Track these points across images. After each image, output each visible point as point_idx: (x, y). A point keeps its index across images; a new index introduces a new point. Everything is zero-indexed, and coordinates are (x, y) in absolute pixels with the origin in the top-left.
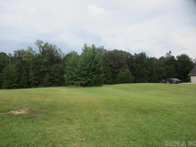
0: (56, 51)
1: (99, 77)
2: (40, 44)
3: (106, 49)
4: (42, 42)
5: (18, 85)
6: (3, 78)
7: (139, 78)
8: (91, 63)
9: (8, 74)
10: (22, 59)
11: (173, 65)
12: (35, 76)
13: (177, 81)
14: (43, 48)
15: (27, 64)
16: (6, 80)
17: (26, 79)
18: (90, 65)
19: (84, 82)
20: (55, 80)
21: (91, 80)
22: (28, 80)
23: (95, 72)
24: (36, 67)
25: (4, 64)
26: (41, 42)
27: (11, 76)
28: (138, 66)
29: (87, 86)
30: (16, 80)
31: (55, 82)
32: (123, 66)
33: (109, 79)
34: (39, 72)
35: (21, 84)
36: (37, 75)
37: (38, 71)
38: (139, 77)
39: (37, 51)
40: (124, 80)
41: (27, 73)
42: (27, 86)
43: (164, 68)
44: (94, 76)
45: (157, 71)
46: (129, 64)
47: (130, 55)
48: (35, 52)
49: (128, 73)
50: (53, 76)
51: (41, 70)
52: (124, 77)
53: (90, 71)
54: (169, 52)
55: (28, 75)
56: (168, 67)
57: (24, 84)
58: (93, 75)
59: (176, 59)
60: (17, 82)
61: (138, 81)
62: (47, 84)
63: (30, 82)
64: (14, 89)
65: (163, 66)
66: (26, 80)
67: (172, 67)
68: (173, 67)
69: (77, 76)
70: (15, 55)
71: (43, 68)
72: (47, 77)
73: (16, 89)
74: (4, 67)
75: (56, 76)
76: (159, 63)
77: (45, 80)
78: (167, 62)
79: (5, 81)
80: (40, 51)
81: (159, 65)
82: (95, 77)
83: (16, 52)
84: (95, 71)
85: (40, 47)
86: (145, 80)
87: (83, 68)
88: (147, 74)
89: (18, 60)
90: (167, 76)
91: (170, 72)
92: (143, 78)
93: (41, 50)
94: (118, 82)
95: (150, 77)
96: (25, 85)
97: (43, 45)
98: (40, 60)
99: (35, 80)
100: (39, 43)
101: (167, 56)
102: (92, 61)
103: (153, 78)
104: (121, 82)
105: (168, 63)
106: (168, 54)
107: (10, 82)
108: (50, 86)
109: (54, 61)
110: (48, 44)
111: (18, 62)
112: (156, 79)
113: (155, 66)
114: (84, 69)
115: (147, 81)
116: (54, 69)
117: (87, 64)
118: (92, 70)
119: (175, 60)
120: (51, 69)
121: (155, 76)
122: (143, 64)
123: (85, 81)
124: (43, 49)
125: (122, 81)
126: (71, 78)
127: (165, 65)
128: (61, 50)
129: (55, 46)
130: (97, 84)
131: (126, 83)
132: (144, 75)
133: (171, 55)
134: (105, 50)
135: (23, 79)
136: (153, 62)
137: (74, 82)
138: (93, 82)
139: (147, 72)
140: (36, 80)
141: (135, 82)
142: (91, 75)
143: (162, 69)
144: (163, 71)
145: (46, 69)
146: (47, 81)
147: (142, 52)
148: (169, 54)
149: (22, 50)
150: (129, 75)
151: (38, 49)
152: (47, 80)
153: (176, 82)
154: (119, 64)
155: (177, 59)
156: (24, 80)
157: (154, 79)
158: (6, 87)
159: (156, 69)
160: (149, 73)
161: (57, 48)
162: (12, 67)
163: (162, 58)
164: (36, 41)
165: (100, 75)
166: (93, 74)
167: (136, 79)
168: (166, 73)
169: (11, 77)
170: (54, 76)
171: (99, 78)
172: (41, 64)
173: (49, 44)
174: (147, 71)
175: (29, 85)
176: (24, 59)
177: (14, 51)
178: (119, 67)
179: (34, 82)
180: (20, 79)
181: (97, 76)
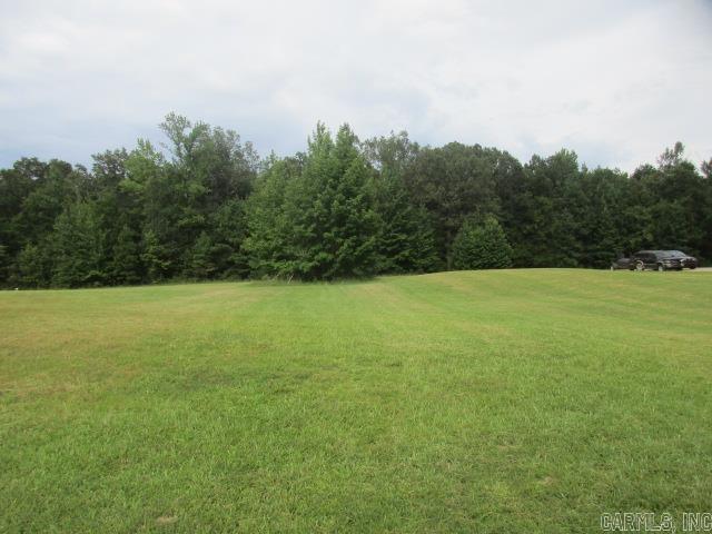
0: (238, 154)
1: (360, 245)
2: (177, 129)
3: (416, 143)
4: (183, 122)
5: (105, 275)
6: (55, 250)
7: (544, 250)
8: (328, 193)
9: (70, 237)
10: (120, 184)
11: (684, 199)
12: (162, 242)
13: (678, 260)
14: (189, 143)
15: (137, 201)
16: (64, 257)
17: (131, 252)
18: (328, 204)
19: (306, 266)
20: (229, 259)
21: (330, 257)
22: (139, 259)
23: (344, 228)
24: (164, 211)
25: (60, 201)
26: (182, 120)
27: (80, 243)
28: (542, 204)
29: (320, 279)
30: (96, 257)
31: (231, 263)
32: (478, 206)
33: (424, 255)
34: (173, 229)
35: (115, 272)
36: (167, 241)
37: (171, 225)
38: (544, 247)
39: (168, 154)
40: (478, 256)
41: (133, 233)
42: (134, 277)
43: (649, 209)
44: (342, 244)
45: (617, 224)
46: (505, 197)
47: (513, 161)
48: (160, 156)
49: (495, 232)
50: (224, 242)
51: (181, 223)
52: (478, 247)
53: (327, 225)
54: (672, 148)
55: (137, 239)
56: (663, 204)
57: (123, 269)
58: (340, 240)
59: (702, 174)
60: (101, 264)
61: (539, 259)
62: (202, 271)
63: (146, 265)
64: (93, 287)
65: (645, 203)
66: (132, 257)
67: (679, 206)
68: (684, 204)
69: (285, 244)
70: (98, 168)
71: (190, 216)
72: (203, 245)
73: (99, 286)
74: (60, 210)
75: (232, 245)
76: (628, 192)
77: (195, 256)
78: (663, 188)
79: (60, 261)
80: (180, 155)
81: (626, 200)
82: (346, 245)
83: (99, 158)
84: (344, 225)
85: (179, 139)
86: (570, 256)
87: (301, 215)
88: (576, 232)
89: (106, 188)
90: (655, 241)
91: (669, 228)
92: (563, 251)
93: (184, 152)
94: (456, 264)
95: (590, 248)
96: (127, 274)
97: (187, 132)
98: (177, 187)
99: (160, 259)
100: (175, 125)
101: (665, 163)
102: (334, 187)
103: (598, 250)
104: (468, 266)
105: (667, 190)
106: (667, 155)
107: (79, 262)
108: (212, 277)
109: (230, 190)
110: (204, 127)
111: (106, 195)
112: (613, 252)
113: (609, 202)
114: (304, 217)
115: (576, 263)
116: (226, 218)
117: (316, 198)
118: (333, 221)
119: (697, 177)
120: (216, 219)
121: (609, 242)
122: (561, 196)
123: (310, 260)
124: (189, 148)
125: (471, 260)
126: (266, 249)
127: (653, 201)
128: (254, 148)
129: (231, 133)
130: (355, 270)
131: (488, 268)
132: (564, 239)
133: (684, 157)
134: (415, 147)
135: (120, 254)
136: (603, 187)
137: (276, 265)
138: (338, 265)
139: (576, 225)
140: (165, 258)
141: (527, 263)
142: (330, 240)
143: (637, 216)
144: (643, 223)
145: (201, 218)
146: (201, 262)
147: (563, 151)
148: (672, 156)
149: (121, 150)
150: (497, 238)
151: (173, 146)
152: (202, 258)
153: (669, 265)
154: (464, 199)
155: (706, 172)
156: (124, 257)
157: (605, 253)
158: (66, 282)
159: (613, 215)
160: (585, 232)
161: (242, 143)
162: (83, 213)
163: (644, 173)
164: (164, 121)
165: (365, 237)
166: (337, 235)
167: (534, 254)
168: (653, 232)
169: (81, 247)
170: (227, 243)
171: (359, 249)
172: (184, 202)
173: (212, 128)
174: (576, 221)
175: (139, 274)
176: (126, 183)
177: (93, 156)
178: (465, 209)
179: (158, 265)
180: (111, 254)
181: (353, 241)
